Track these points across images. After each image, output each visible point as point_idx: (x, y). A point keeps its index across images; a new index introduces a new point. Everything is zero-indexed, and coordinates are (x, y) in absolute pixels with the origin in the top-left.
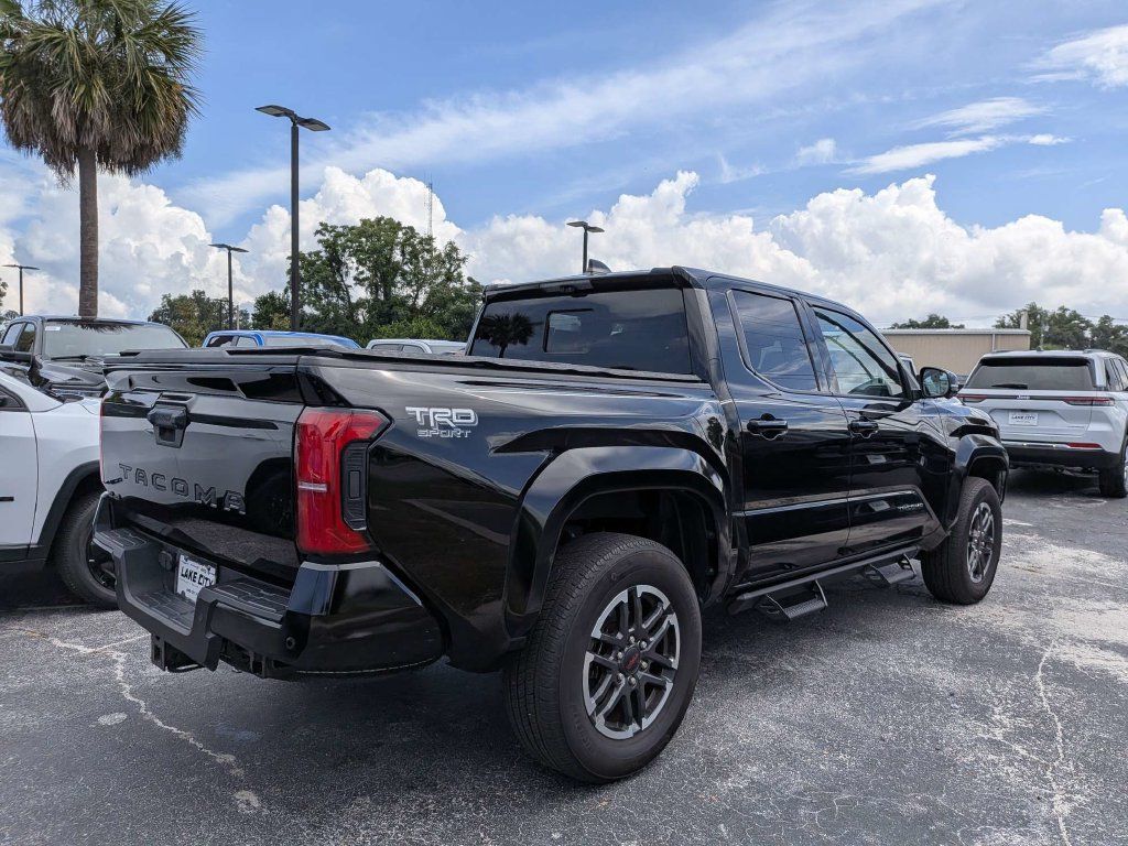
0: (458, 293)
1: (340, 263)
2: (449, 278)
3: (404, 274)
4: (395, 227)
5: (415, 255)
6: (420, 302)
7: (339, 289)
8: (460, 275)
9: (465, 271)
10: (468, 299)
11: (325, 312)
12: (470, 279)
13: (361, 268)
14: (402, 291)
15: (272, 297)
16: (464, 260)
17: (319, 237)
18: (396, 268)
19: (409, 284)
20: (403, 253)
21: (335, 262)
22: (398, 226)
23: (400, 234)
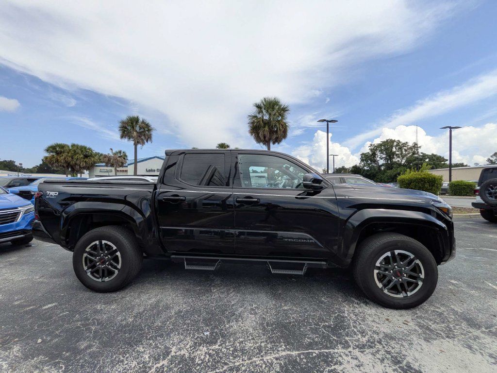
0: (417, 158)
1: (375, 154)
2: (414, 153)
3: (397, 155)
4: (392, 141)
5: (400, 148)
6: (403, 163)
7: (375, 161)
8: (418, 152)
9: (420, 151)
10: (421, 160)
11: (370, 168)
12: (422, 153)
13: (382, 155)
14: (396, 160)
15: (356, 166)
16: (420, 147)
17: (370, 148)
18: (394, 153)
19: (399, 157)
20: (396, 148)
21: (374, 154)
22: (394, 141)
23: (395, 143)
